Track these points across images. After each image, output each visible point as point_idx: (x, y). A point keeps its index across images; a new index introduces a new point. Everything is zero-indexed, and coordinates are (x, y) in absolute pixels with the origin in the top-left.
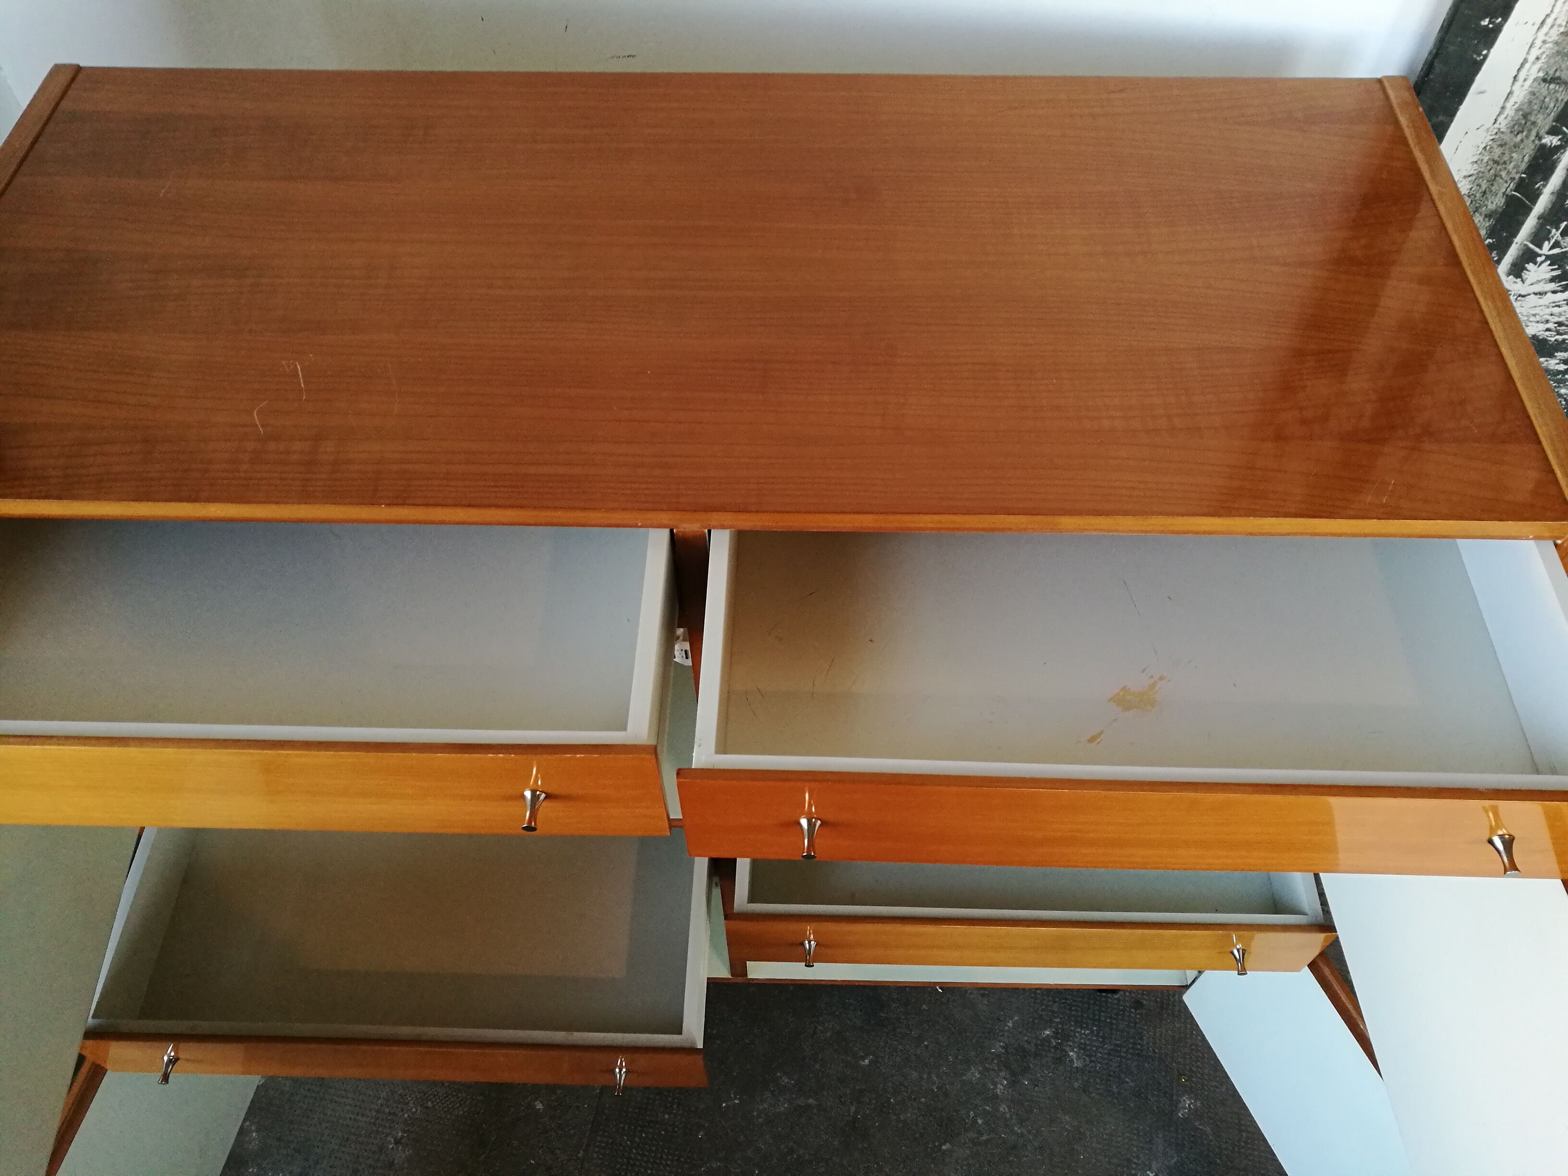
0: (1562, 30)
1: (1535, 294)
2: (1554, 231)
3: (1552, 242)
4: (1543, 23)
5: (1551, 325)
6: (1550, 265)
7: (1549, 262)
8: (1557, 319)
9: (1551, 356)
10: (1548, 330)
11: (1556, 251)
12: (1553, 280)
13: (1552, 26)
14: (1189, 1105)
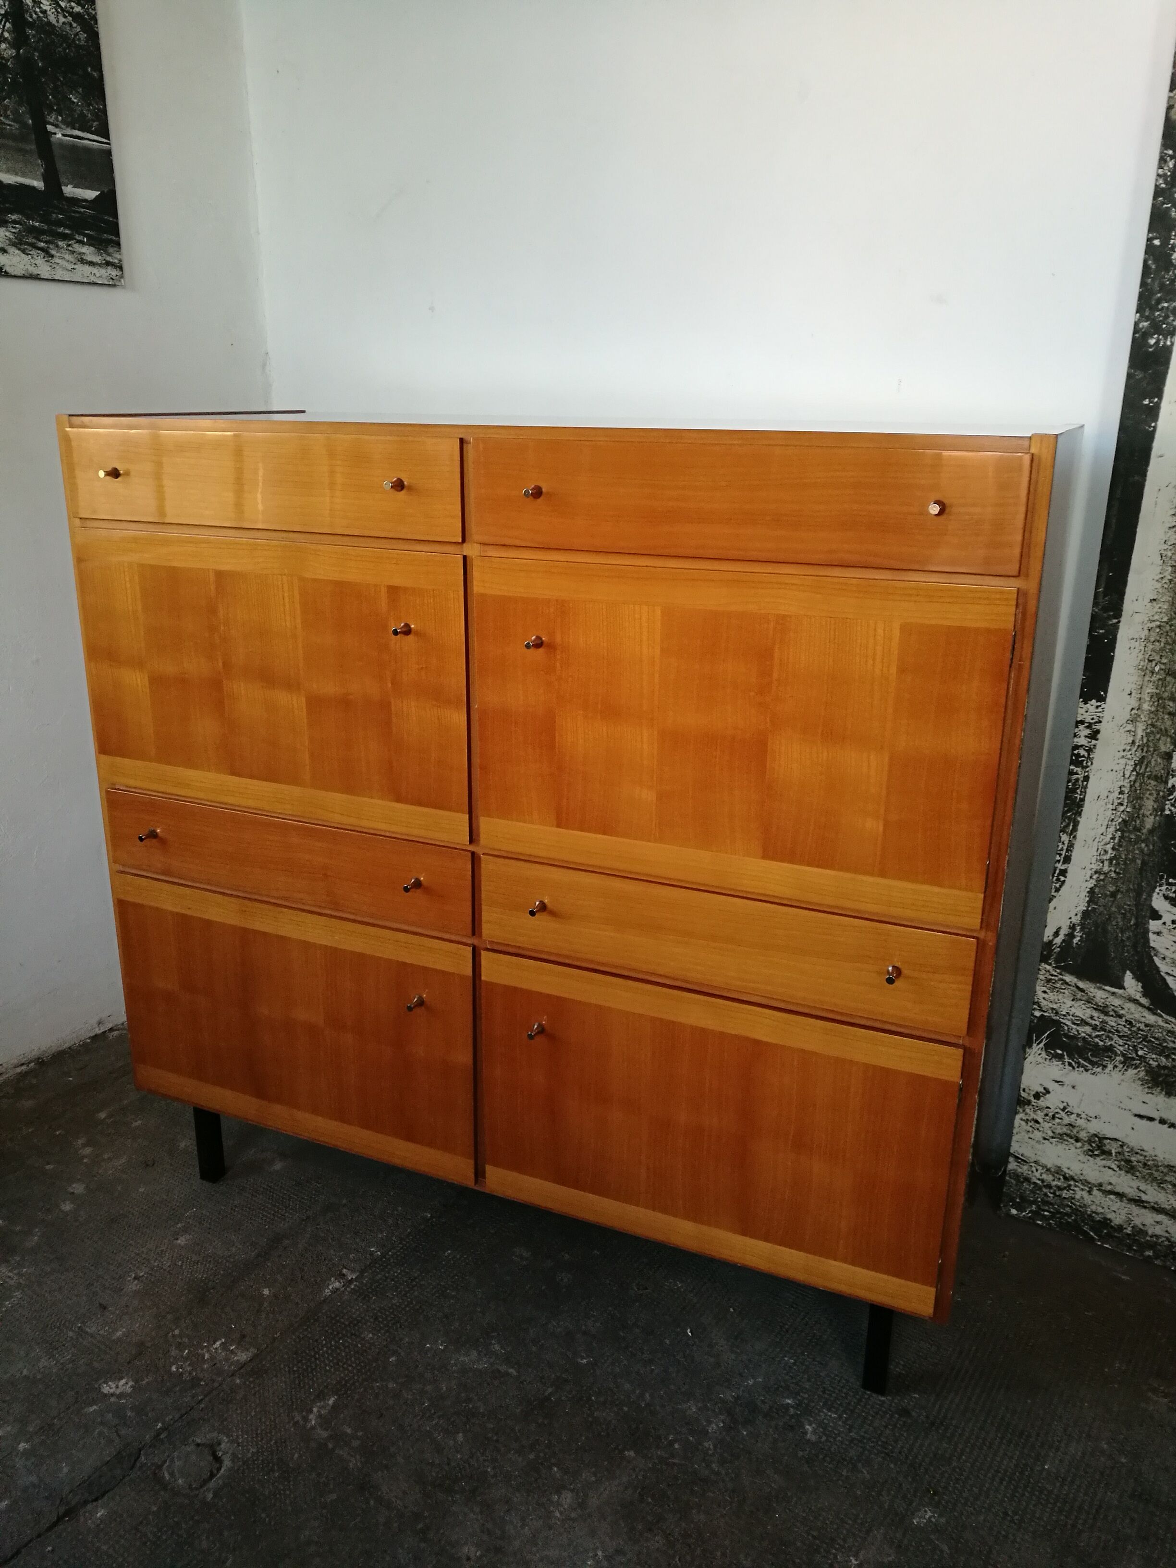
14: (930, 1517)
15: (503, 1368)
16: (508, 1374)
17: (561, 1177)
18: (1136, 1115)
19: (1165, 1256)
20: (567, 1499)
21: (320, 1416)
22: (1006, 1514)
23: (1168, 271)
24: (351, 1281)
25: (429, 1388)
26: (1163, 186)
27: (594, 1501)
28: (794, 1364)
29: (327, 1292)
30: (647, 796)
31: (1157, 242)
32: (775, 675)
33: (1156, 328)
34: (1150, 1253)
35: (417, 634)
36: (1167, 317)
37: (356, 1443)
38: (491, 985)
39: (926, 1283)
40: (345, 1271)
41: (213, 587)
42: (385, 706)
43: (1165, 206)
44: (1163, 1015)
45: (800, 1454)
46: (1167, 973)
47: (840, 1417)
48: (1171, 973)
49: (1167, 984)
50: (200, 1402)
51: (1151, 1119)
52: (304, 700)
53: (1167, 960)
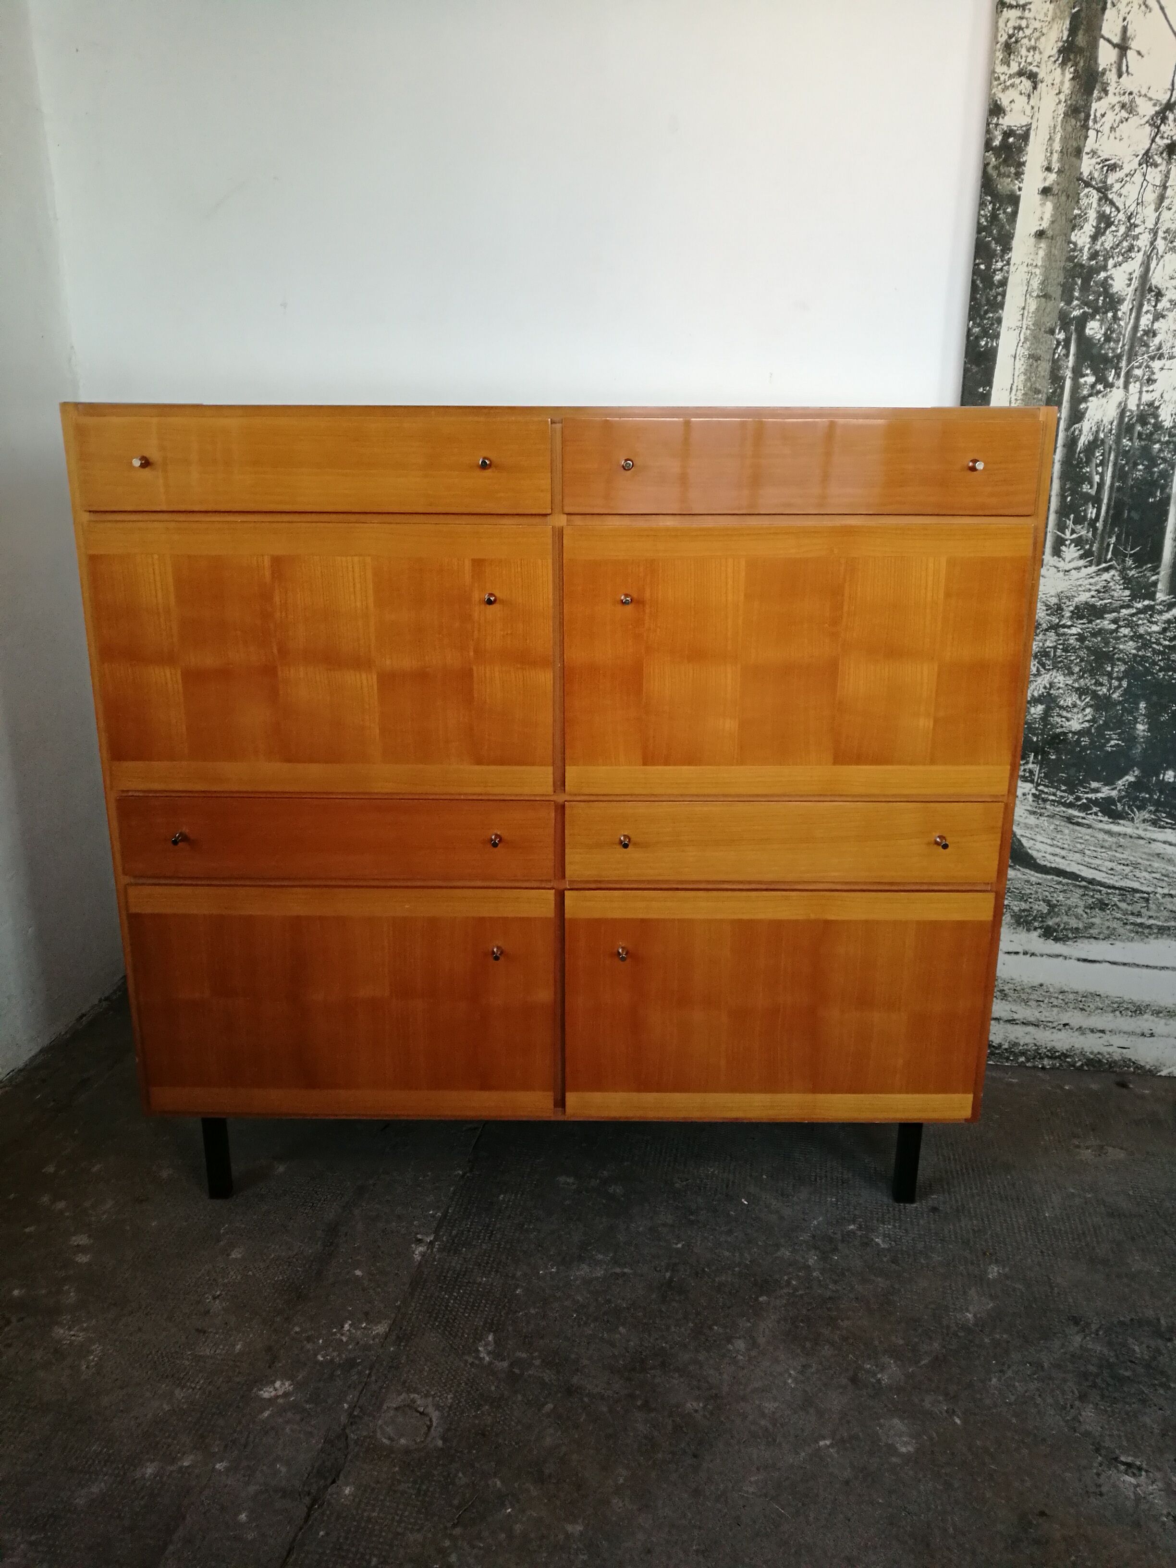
0: (1023, 392)
1: (1075, 569)
2: (1068, 521)
3: (1070, 529)
4: (1011, 389)
5: (1093, 593)
6: (1075, 546)
7: (1073, 545)
8: (1094, 588)
9: (1103, 618)
10: (1093, 597)
11: (1074, 536)
12: (1081, 557)
13: (1017, 390)
14: (998, 1271)
15: (618, 1270)
16: (624, 1274)
17: (644, 1085)
18: (1006, 953)
19: (1034, 1058)
20: (740, 1345)
21: (489, 1353)
22: (1042, 1252)
23: (991, 290)
24: (431, 1243)
25: (566, 1303)
26: (985, 223)
27: (761, 1340)
28: (837, 1200)
29: (417, 1257)
30: (730, 725)
31: (982, 267)
32: (846, 608)
33: (985, 333)
34: (1022, 1059)
35: (502, 602)
36: (992, 324)
37: (537, 1362)
38: (574, 921)
39: (965, 1092)
40: (419, 1236)
41: (267, 573)
42: (466, 675)
43: (987, 239)
44: (1021, 869)
45: (885, 1259)
46: (1022, 836)
47: (894, 1226)
48: (1025, 834)
49: (1022, 844)
50: (369, 1375)
51: (1017, 953)
52: (375, 677)
53: (1021, 825)
